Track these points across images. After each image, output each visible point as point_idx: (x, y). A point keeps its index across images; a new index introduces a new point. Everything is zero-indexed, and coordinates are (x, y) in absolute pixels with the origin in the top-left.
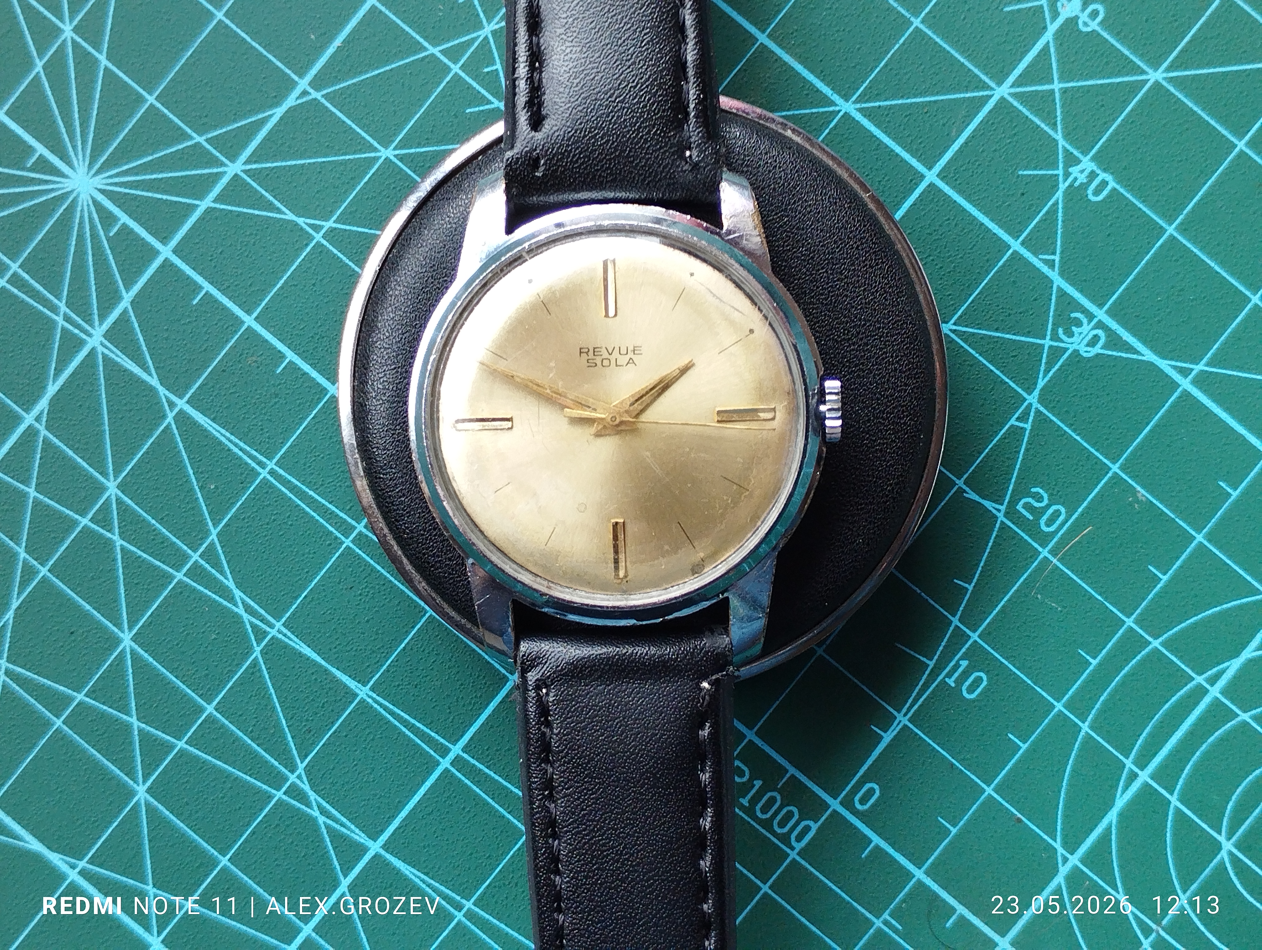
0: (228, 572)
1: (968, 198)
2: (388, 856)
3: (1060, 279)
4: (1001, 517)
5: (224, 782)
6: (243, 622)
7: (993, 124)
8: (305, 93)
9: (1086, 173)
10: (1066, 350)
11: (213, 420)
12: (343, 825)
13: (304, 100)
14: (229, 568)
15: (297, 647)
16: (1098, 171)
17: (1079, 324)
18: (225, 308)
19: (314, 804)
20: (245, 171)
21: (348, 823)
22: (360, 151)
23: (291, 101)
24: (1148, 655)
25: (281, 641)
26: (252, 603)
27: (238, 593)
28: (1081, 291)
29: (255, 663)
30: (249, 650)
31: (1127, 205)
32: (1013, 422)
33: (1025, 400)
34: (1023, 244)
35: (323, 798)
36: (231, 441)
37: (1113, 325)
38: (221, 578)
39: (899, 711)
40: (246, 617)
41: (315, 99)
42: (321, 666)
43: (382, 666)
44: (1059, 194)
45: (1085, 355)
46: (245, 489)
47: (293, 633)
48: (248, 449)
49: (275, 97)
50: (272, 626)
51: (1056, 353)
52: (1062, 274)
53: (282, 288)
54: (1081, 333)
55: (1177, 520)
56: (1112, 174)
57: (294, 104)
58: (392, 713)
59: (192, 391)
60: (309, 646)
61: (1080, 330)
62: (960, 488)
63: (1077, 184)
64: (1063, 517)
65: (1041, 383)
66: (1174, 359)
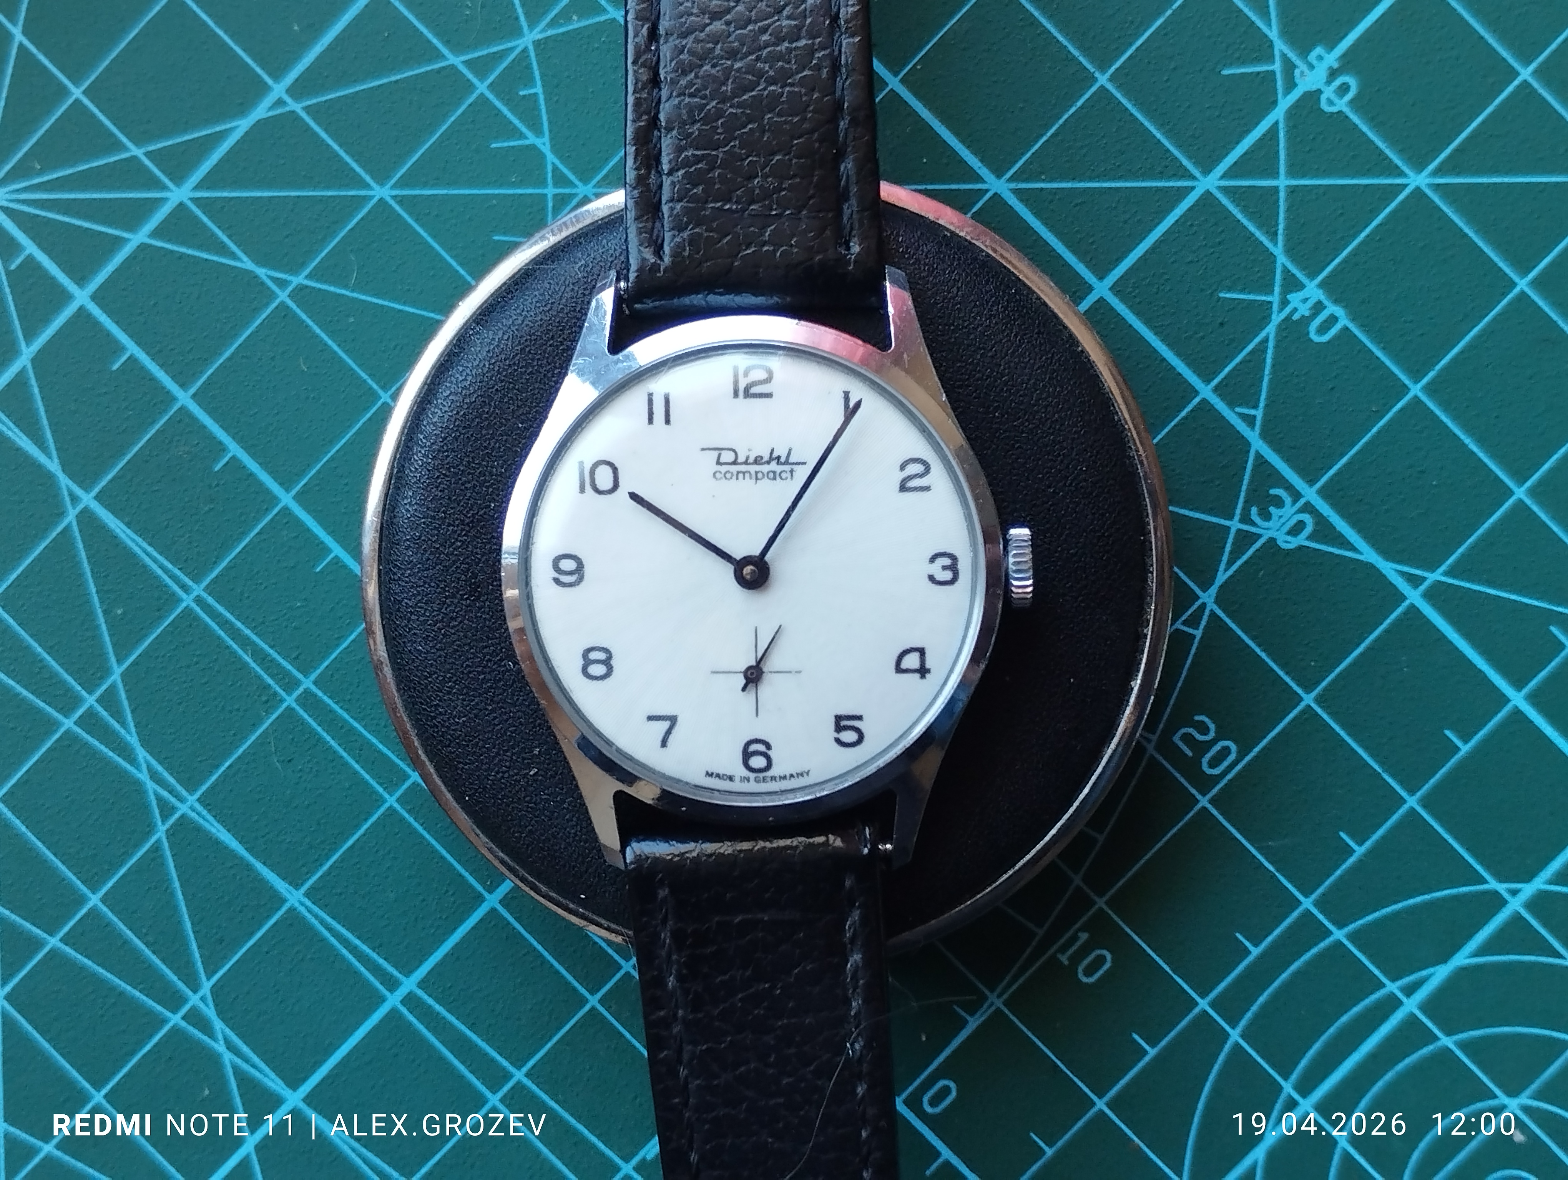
0: (132, 724)
1: (1147, 322)
2: (312, 1114)
3: (1261, 442)
4: (1151, 749)
5: (106, 996)
6: (145, 792)
7: (1192, 225)
8: (280, 102)
9: (1310, 304)
10: (1259, 536)
11: (128, 525)
12: (254, 1066)
13: (279, 111)
14: (134, 719)
15: (214, 830)
16: (1326, 302)
17: (1280, 504)
18: (153, 379)
19: (220, 1036)
20: (191, 199)
21: (262, 1065)
22: (347, 186)
23: (261, 111)
24: (1327, 949)
25: (192, 821)
26: (160, 768)
27: (142, 754)
28: (1288, 460)
29: (156, 848)
30: (150, 829)
31: (1359, 351)
32: (1179, 625)
33: (1197, 597)
34: (1216, 389)
35: (232, 1029)
36: (148, 554)
37: (1325, 509)
38: (123, 731)
39: (992, 991)
40: (150, 786)
41: (293, 112)
42: (242, 859)
43: (321, 865)
44: (1270, 330)
45: (1284, 546)
46: (161, 618)
47: (209, 811)
48: (170, 566)
49: (241, 104)
50: (182, 800)
51: (1245, 539)
52: (1265, 435)
53: (229, 359)
54: (1281, 517)
55: (1384, 775)
56: (1345, 307)
57: (265, 116)
58: (330, 929)
59: (103, 483)
60: (229, 831)
61: (1280, 512)
63: (1296, 317)
64: (1232, 757)
65: (1222, 577)
66: (1399, 562)
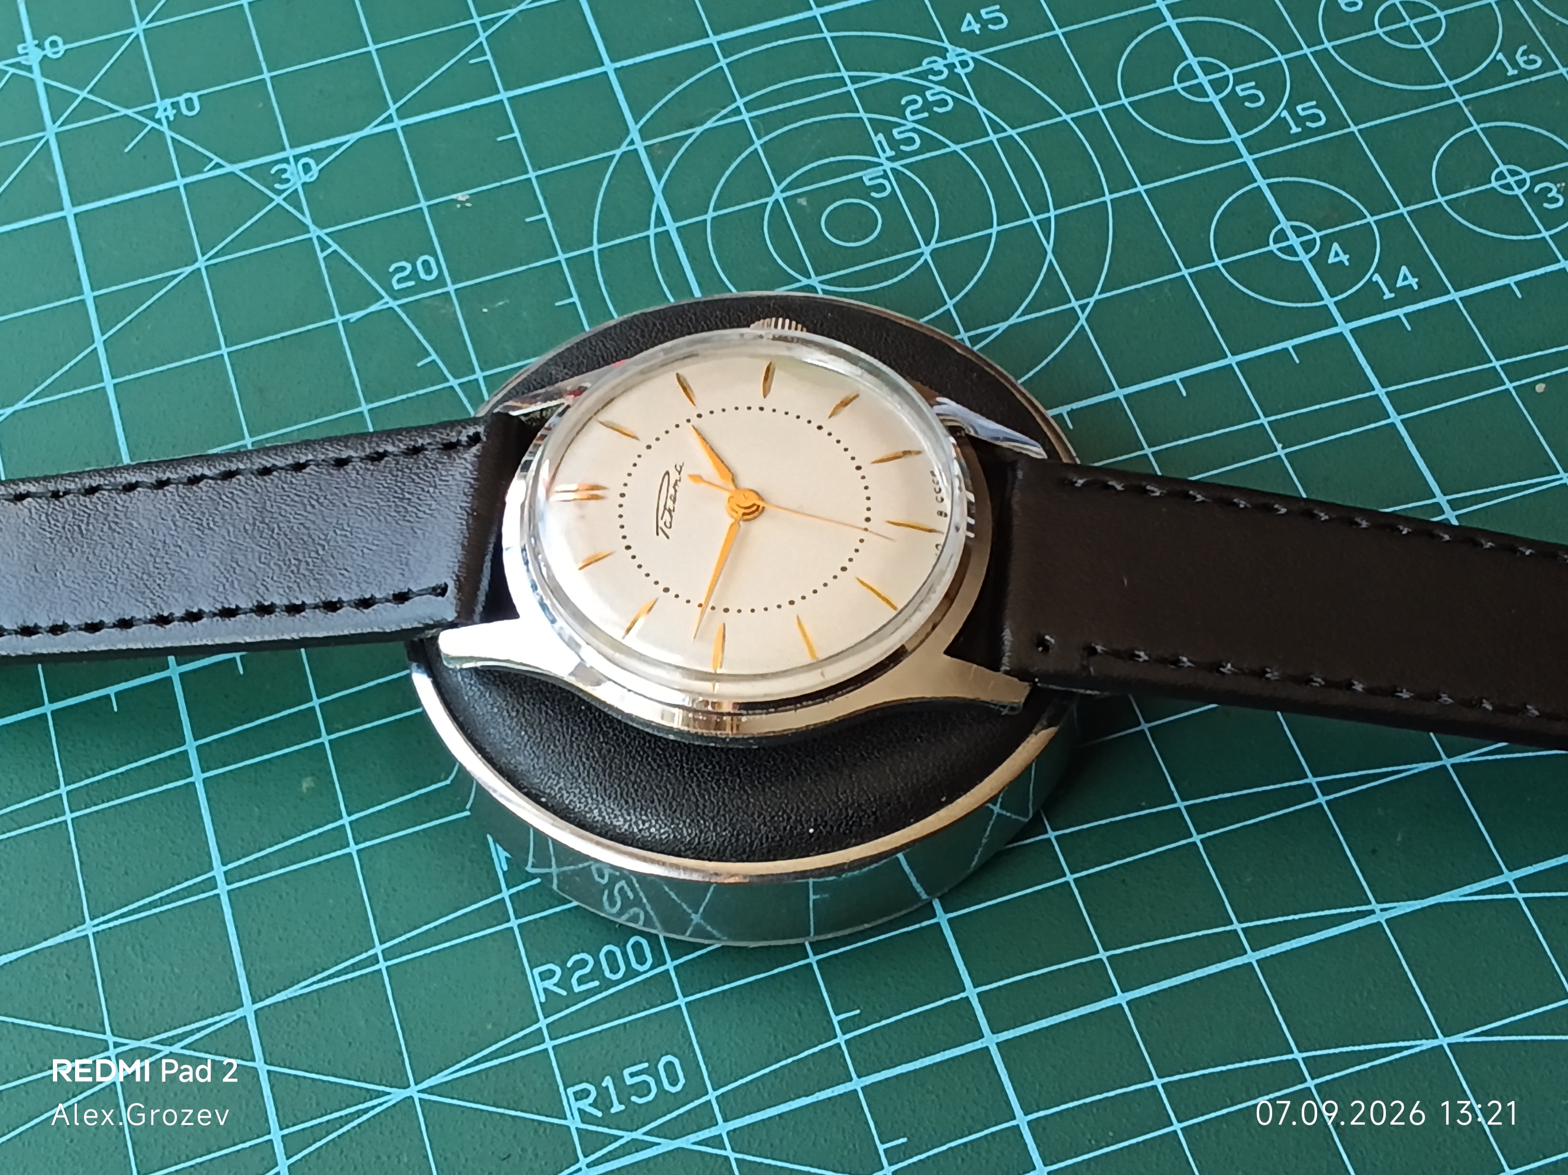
1: (109, 196)
2: (268, 1002)
3: (236, 166)
4: (394, 304)
9: (169, 108)
10: (296, 191)
12: (199, 1030)
16: (174, 100)
17: (284, 171)
19: (156, 1046)
24: (601, 259)
28: (257, 157)
31: (219, 94)
32: (321, 256)
33: (310, 239)
34: (183, 176)
37: (305, 149)
43: (79, 894)
44: (168, 134)
45: (313, 179)
51: (293, 198)
52: (233, 163)
54: (292, 174)
55: (504, 182)
56: (186, 91)
61: (289, 173)
62: (343, 322)
63: (171, 118)
64: (432, 260)
65: (308, 220)
66: (369, 124)
